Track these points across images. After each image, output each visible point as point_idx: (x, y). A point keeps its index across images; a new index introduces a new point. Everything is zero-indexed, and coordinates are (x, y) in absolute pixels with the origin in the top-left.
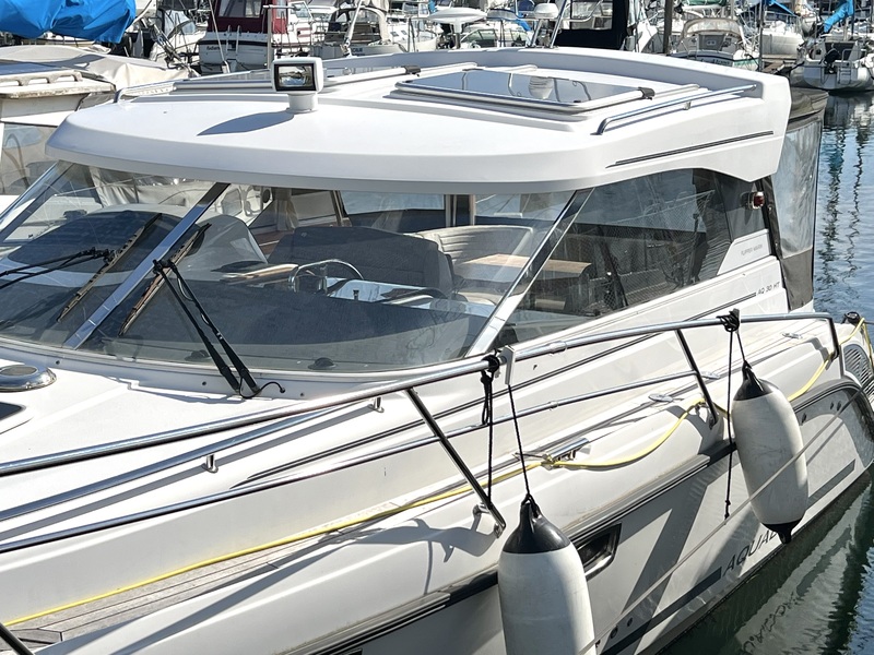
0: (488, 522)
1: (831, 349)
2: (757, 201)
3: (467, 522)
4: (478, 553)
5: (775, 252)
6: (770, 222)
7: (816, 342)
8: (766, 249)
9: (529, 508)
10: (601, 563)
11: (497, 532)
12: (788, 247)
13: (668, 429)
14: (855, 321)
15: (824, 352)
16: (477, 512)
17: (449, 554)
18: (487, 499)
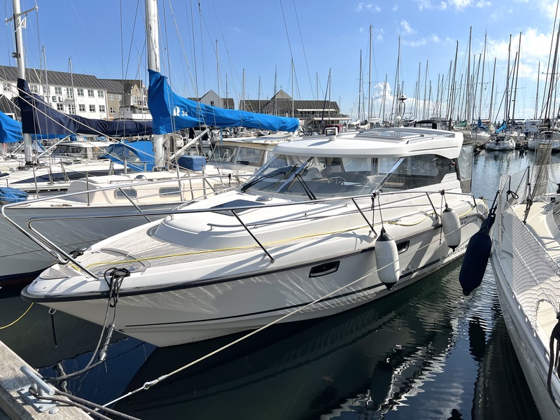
0: (373, 235)
1: (474, 205)
2: (453, 165)
3: (367, 234)
4: (370, 242)
5: (459, 179)
6: (457, 170)
7: (469, 202)
8: (456, 177)
9: (383, 231)
10: (404, 250)
11: (375, 237)
12: (463, 178)
13: (424, 218)
14: (482, 199)
15: (472, 205)
16: (370, 232)
17: (362, 241)
18: (372, 228)
